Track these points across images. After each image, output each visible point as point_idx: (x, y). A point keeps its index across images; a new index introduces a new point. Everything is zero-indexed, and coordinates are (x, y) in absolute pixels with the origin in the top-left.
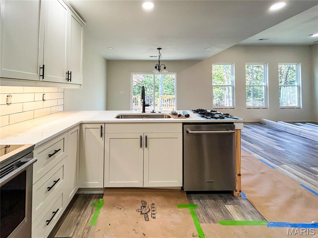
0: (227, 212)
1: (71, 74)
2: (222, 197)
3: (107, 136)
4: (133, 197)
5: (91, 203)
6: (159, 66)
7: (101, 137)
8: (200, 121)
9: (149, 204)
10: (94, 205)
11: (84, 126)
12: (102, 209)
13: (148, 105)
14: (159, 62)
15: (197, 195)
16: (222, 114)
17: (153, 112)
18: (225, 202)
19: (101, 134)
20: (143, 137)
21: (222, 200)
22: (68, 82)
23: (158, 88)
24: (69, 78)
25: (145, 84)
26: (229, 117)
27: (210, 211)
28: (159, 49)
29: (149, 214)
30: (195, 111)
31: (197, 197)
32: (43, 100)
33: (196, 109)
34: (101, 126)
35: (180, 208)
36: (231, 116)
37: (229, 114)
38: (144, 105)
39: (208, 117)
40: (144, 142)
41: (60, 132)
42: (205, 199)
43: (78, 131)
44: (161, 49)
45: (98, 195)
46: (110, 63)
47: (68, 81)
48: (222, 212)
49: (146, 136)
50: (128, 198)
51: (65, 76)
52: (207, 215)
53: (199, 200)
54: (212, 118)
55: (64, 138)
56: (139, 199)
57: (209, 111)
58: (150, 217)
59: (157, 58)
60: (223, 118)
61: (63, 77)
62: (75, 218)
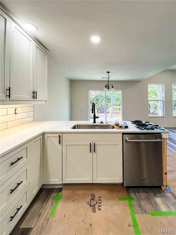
0: (156, 204)
1: (36, 93)
2: (153, 191)
3: (64, 143)
4: (85, 191)
5: (52, 196)
6: (108, 85)
7: (59, 144)
8: (136, 131)
9: (97, 197)
10: (54, 198)
11: (46, 135)
12: (60, 202)
13: (97, 117)
14: (108, 82)
15: (134, 189)
16: (153, 124)
17: (102, 123)
18: (155, 195)
19: (60, 142)
20: (92, 144)
21: (152, 194)
22: (34, 100)
23: (110, 100)
24: (35, 96)
25: (101, 97)
26: (158, 128)
27: (144, 203)
28: (108, 72)
29: (97, 206)
30: (133, 122)
31: (134, 190)
32: (15, 113)
33: (134, 120)
34: (59, 135)
35: (120, 201)
36: (160, 127)
37: (158, 125)
38: (95, 117)
39: (142, 128)
40: (93, 148)
41: (22, 143)
42: (140, 193)
43: (41, 139)
44: (110, 72)
45: (58, 189)
46: (73, 82)
47: (34, 98)
48: (152, 204)
49: (94, 143)
50: (82, 192)
51: (31, 95)
52: (140, 206)
53: (135, 193)
54: (145, 129)
55: (27, 147)
56: (90, 192)
57: (144, 122)
58: (97, 208)
59: (107, 79)
60: (153, 129)
61: (30, 96)
62: (38, 210)
